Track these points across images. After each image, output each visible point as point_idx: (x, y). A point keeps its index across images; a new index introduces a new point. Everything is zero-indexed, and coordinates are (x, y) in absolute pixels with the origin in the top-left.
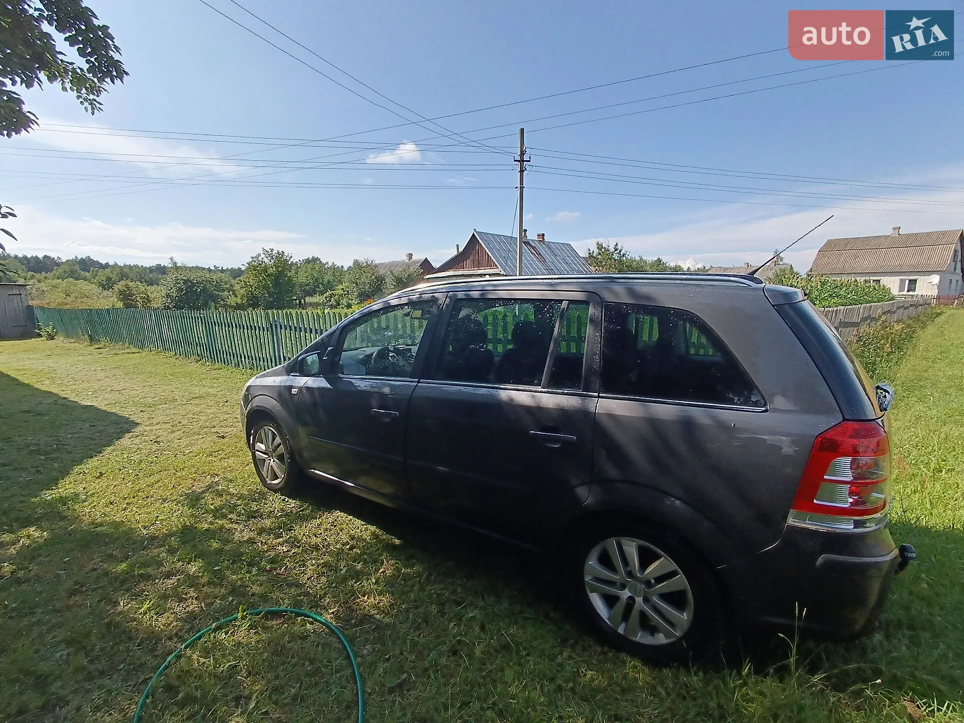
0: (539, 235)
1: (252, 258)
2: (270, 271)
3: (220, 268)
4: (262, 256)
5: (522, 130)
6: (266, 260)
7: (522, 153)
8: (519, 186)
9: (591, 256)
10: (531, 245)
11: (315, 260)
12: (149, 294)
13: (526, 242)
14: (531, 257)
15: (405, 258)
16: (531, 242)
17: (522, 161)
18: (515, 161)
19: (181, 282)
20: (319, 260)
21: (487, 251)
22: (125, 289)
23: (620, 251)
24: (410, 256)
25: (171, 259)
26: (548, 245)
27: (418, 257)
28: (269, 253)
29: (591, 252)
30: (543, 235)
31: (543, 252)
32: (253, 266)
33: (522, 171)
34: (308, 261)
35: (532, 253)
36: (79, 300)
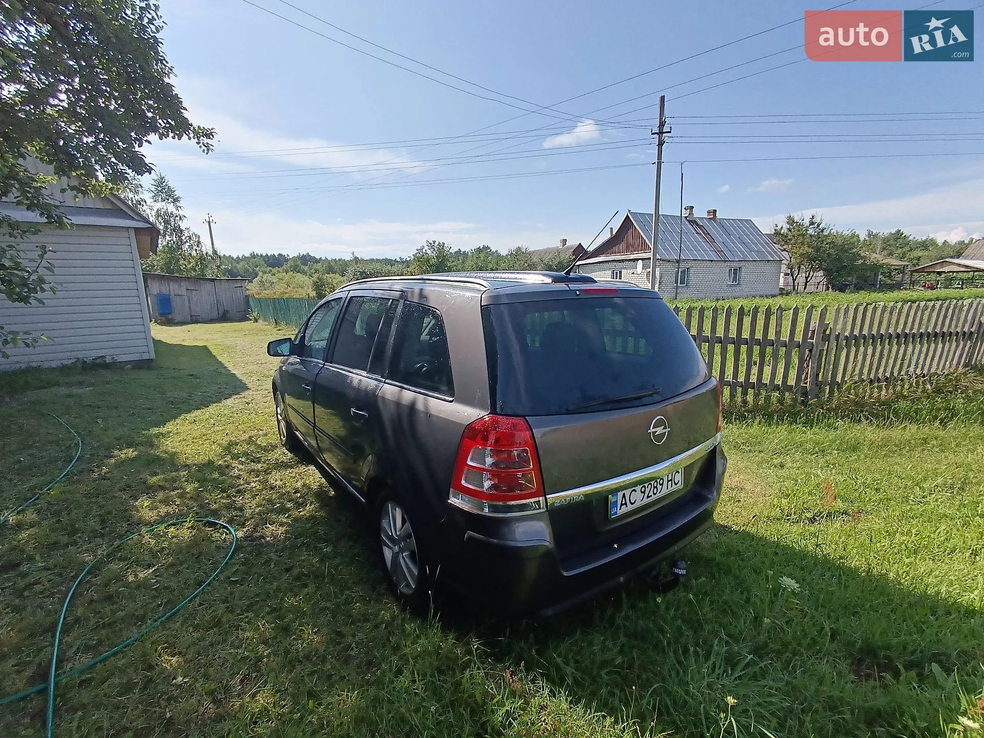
0: (709, 212)
1: (417, 250)
2: (433, 261)
3: (404, 260)
4: (426, 248)
5: (663, 98)
6: (429, 252)
7: (662, 124)
8: (656, 161)
9: (777, 233)
10: (698, 225)
11: (486, 248)
12: (335, 285)
13: (691, 221)
14: (695, 238)
15: (559, 245)
16: (698, 221)
17: (661, 133)
18: (652, 134)
19: (358, 273)
20: (489, 248)
21: (642, 234)
22: (318, 281)
23: (818, 225)
24: (565, 241)
25: (353, 253)
26: (722, 224)
27: (573, 242)
28: (431, 245)
29: (779, 227)
30: (715, 211)
31: (713, 232)
32: (417, 257)
33: (661, 144)
34: (479, 250)
35: (698, 233)
36: (295, 290)
